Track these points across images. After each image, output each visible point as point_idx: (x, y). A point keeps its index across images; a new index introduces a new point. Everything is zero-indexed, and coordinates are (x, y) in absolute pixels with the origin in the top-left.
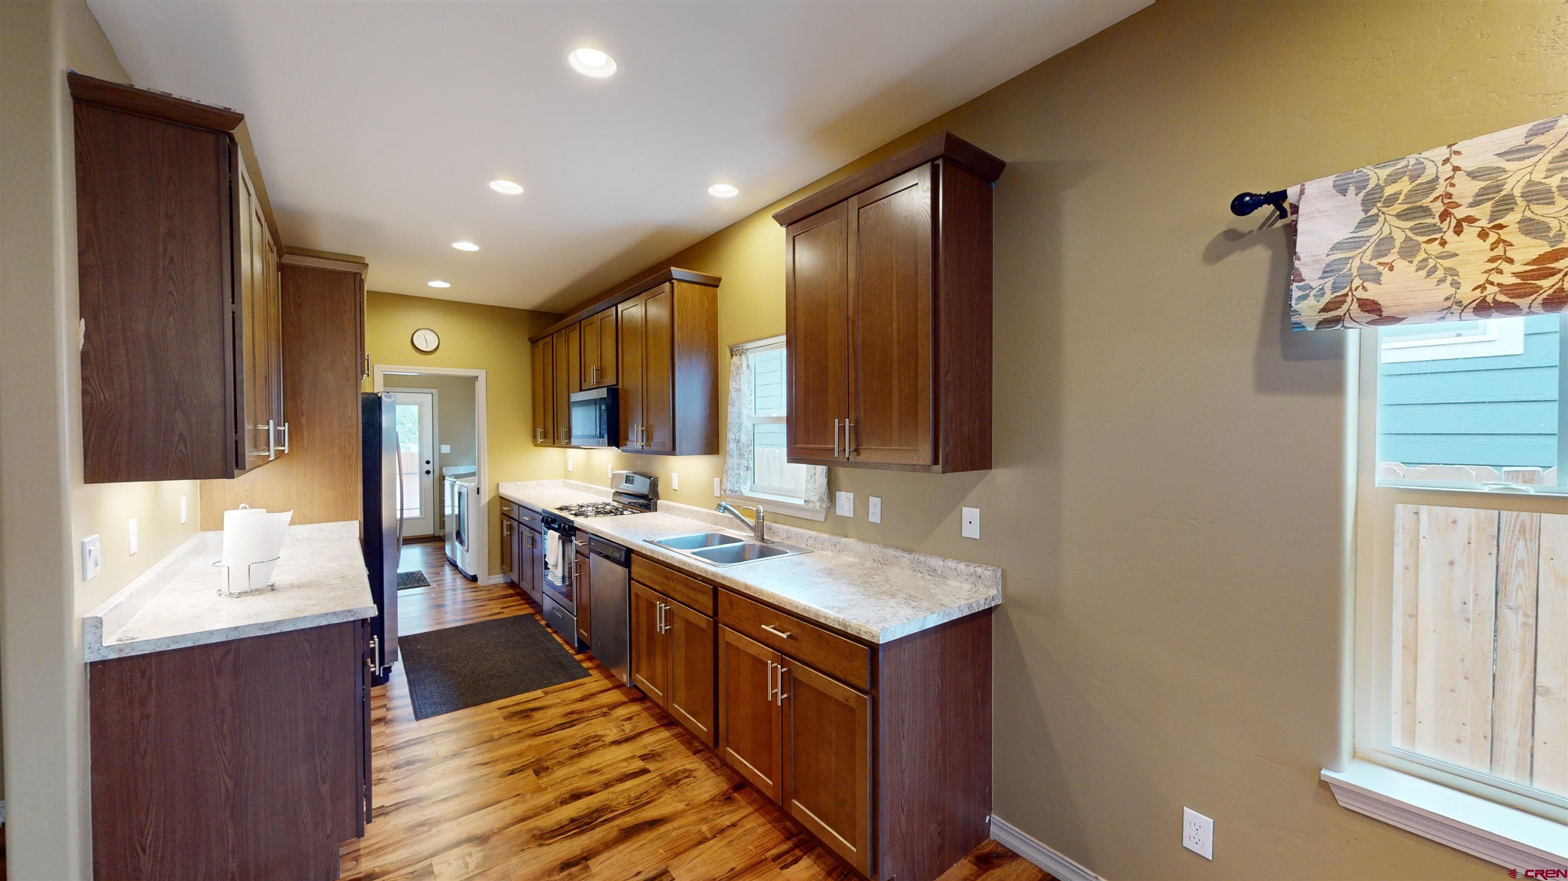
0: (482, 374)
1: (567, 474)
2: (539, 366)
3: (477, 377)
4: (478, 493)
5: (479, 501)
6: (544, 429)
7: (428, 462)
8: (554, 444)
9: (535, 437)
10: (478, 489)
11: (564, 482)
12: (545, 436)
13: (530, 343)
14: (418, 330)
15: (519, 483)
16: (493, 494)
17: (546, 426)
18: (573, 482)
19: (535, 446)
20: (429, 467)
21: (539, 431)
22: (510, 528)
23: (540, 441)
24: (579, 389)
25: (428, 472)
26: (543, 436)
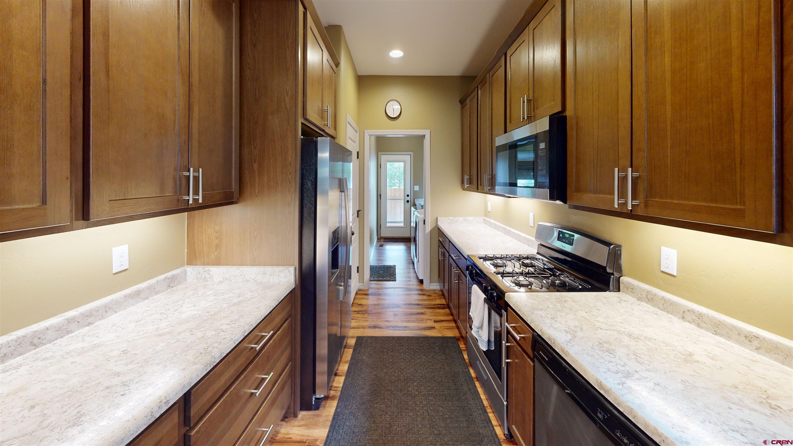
0: (427, 133)
1: (487, 213)
2: (467, 123)
3: (425, 136)
4: (424, 224)
5: (424, 229)
6: (470, 176)
7: (408, 196)
8: (478, 189)
9: (463, 183)
10: (424, 220)
11: (484, 220)
12: (470, 182)
13: (460, 105)
14: (388, 102)
15: (451, 218)
16: (434, 226)
17: (472, 174)
18: (492, 221)
19: (463, 190)
20: (408, 198)
21: (466, 177)
22: (444, 255)
23: (466, 186)
24: (503, 132)
25: (408, 201)
26: (469, 182)
